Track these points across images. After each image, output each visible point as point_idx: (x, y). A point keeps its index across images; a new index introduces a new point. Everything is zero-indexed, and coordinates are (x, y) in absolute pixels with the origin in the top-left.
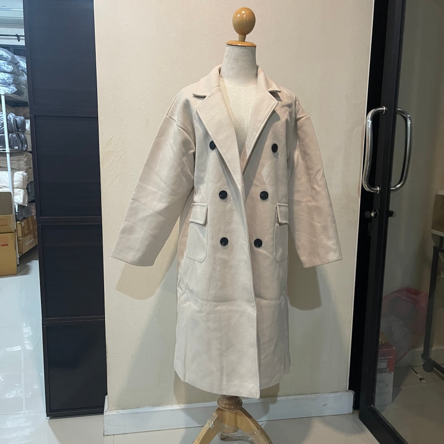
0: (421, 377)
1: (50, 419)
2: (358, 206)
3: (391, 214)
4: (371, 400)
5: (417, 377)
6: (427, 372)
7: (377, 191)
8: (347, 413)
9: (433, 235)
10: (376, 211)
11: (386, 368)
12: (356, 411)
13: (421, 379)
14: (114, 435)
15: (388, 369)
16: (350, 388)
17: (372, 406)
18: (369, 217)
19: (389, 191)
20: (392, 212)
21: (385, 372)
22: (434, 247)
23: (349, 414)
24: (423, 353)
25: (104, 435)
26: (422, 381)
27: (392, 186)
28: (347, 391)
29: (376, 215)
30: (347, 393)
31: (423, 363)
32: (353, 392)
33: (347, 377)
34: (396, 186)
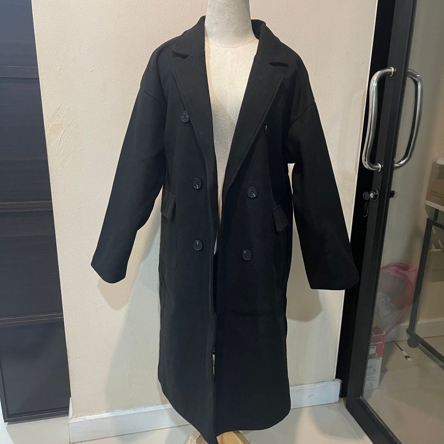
0: (407, 355)
1: (8, 424)
2: (354, 184)
3: (392, 194)
4: (360, 390)
5: (403, 355)
6: (411, 347)
7: (379, 169)
8: (333, 402)
9: (427, 206)
10: (375, 191)
11: (375, 354)
12: (342, 399)
13: (407, 357)
14: (81, 442)
15: (377, 354)
16: (337, 377)
17: (361, 397)
18: (368, 199)
19: (393, 168)
20: (394, 191)
21: (374, 358)
22: (428, 219)
23: (335, 403)
24: (408, 327)
25: (70, 442)
26: (408, 359)
27: (396, 162)
28: (333, 380)
29: (375, 196)
30: (334, 382)
31: (407, 339)
32: (340, 381)
33: (334, 366)
34: (400, 161)
